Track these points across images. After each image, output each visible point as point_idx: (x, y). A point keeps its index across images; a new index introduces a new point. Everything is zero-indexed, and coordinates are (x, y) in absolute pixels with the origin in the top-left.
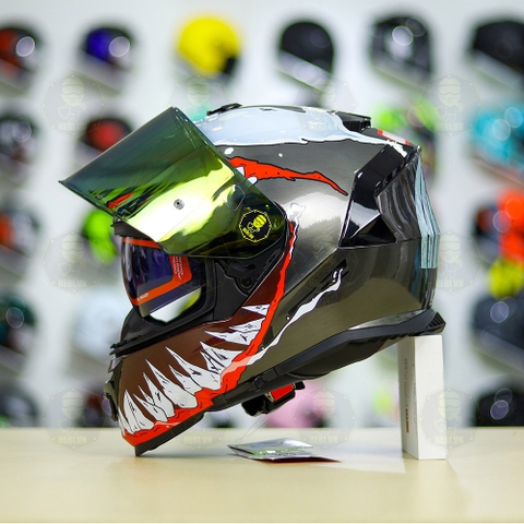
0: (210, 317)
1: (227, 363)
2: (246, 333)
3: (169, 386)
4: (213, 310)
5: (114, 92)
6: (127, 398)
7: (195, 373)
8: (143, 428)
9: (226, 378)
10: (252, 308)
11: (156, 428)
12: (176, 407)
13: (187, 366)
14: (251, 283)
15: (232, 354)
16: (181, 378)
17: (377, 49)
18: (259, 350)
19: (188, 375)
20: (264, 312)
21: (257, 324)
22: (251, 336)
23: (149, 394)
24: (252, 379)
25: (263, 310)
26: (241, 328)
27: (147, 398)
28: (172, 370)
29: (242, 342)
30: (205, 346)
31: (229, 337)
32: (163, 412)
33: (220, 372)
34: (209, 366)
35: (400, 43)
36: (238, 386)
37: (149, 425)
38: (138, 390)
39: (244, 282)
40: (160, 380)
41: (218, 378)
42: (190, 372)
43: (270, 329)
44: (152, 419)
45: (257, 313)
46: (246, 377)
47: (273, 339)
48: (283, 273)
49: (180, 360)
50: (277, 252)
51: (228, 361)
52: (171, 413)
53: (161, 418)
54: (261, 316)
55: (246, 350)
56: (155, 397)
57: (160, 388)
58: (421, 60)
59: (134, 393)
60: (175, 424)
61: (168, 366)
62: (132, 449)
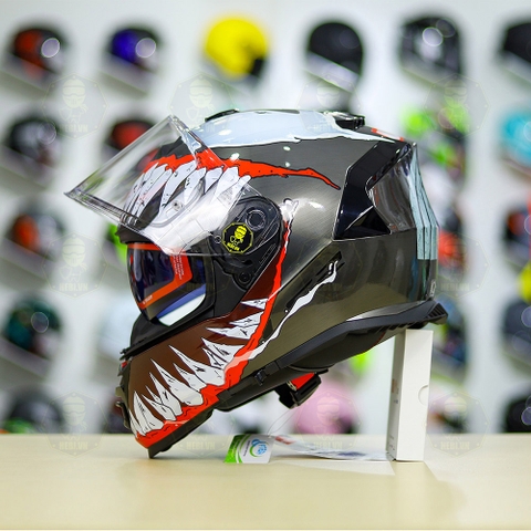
0: (211, 314)
1: (229, 358)
2: (245, 327)
3: (175, 385)
4: (213, 307)
5: (140, 93)
6: (137, 400)
7: (199, 369)
8: (154, 428)
9: (229, 374)
10: (251, 303)
11: (166, 428)
12: (183, 405)
13: (191, 364)
14: (249, 279)
15: (233, 349)
16: (186, 376)
17: (407, 51)
18: (260, 344)
19: (192, 372)
20: (263, 306)
21: (256, 318)
22: (251, 331)
23: (157, 393)
24: (255, 373)
25: (261, 304)
26: (241, 323)
27: (155, 398)
28: (177, 368)
29: (243, 336)
30: (207, 343)
31: (229, 333)
32: (171, 411)
33: (222, 367)
34: (212, 362)
35: (430, 44)
36: (241, 380)
37: (159, 425)
38: (147, 390)
39: (242, 277)
40: (166, 379)
41: (222, 373)
42: (194, 369)
43: (269, 322)
44: (161, 418)
45: (255, 307)
46: (248, 372)
47: (272, 332)
48: (279, 267)
49: (184, 358)
50: (272, 247)
51: (230, 356)
52: (179, 412)
53: (169, 416)
54: (259, 310)
55: (247, 345)
56: (163, 396)
57: (167, 387)
58: (451, 61)
59: (143, 393)
60: (184, 422)
61: (172, 364)
62: (145, 451)
